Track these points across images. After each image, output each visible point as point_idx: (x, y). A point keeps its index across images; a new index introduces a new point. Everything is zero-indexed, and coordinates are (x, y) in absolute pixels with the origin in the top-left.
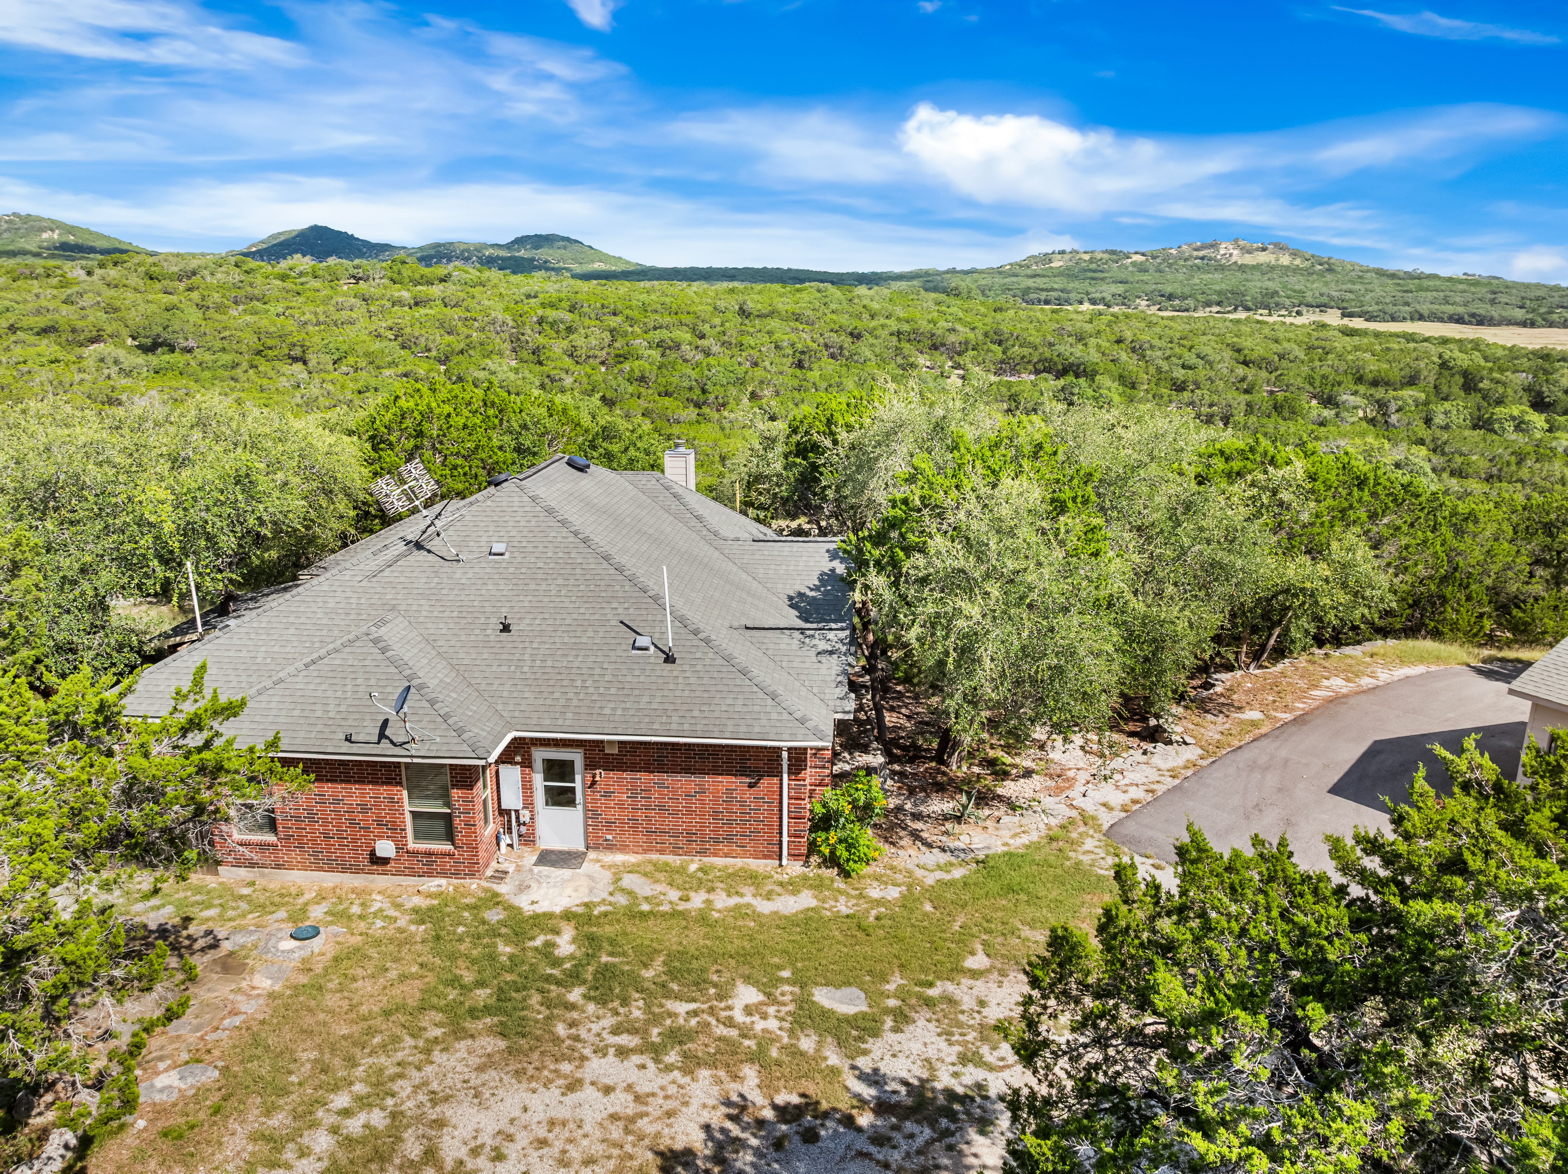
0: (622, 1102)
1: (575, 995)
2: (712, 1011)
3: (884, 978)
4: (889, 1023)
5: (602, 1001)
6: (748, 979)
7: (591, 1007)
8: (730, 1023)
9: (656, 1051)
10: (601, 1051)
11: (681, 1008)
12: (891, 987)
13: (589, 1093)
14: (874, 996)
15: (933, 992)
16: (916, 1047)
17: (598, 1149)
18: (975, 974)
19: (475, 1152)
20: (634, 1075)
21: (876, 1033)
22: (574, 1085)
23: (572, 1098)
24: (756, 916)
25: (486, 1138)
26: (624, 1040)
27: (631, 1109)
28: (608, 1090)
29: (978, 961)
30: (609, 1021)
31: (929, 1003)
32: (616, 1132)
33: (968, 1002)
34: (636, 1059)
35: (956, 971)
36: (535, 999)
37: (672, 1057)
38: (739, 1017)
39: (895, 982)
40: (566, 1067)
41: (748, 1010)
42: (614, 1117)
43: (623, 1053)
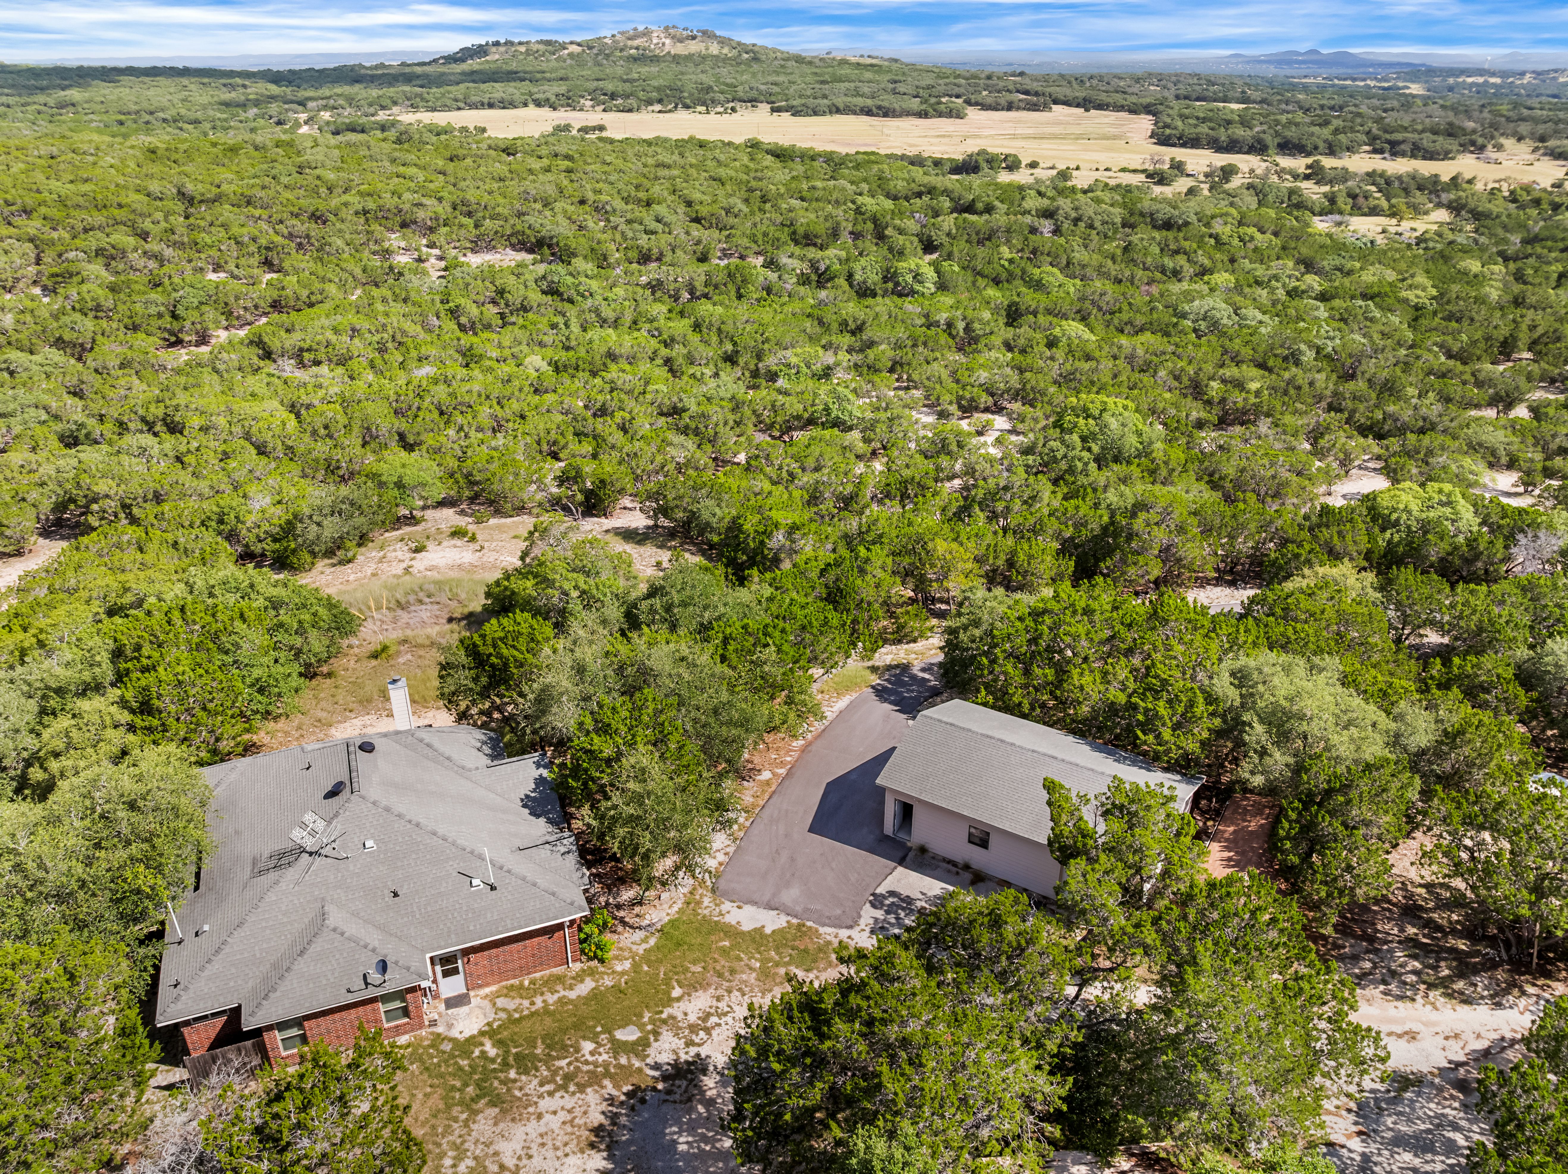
0: (563, 1116)
1: (512, 1074)
2: (577, 1060)
3: (640, 1016)
4: (652, 1038)
5: (526, 1072)
6: (584, 1038)
7: (523, 1078)
8: (587, 1062)
9: (564, 1087)
10: (541, 1096)
11: (563, 1063)
12: (646, 1019)
13: (548, 1117)
14: (641, 1027)
15: (664, 1016)
16: (667, 1046)
17: (566, 1138)
18: (678, 999)
19: (519, 1158)
20: (561, 1103)
21: (648, 1045)
22: (540, 1116)
23: (542, 1122)
24: (571, 1001)
25: (519, 1152)
26: (547, 1088)
27: (569, 1117)
28: (555, 1113)
29: (677, 992)
30: (535, 1082)
31: (664, 1022)
32: (569, 1129)
33: (680, 1016)
34: (558, 1095)
35: (670, 1001)
36: (496, 1083)
37: (572, 1088)
38: (590, 1059)
39: (647, 1016)
40: (531, 1110)
41: (592, 1053)
42: (564, 1123)
43: (551, 1094)
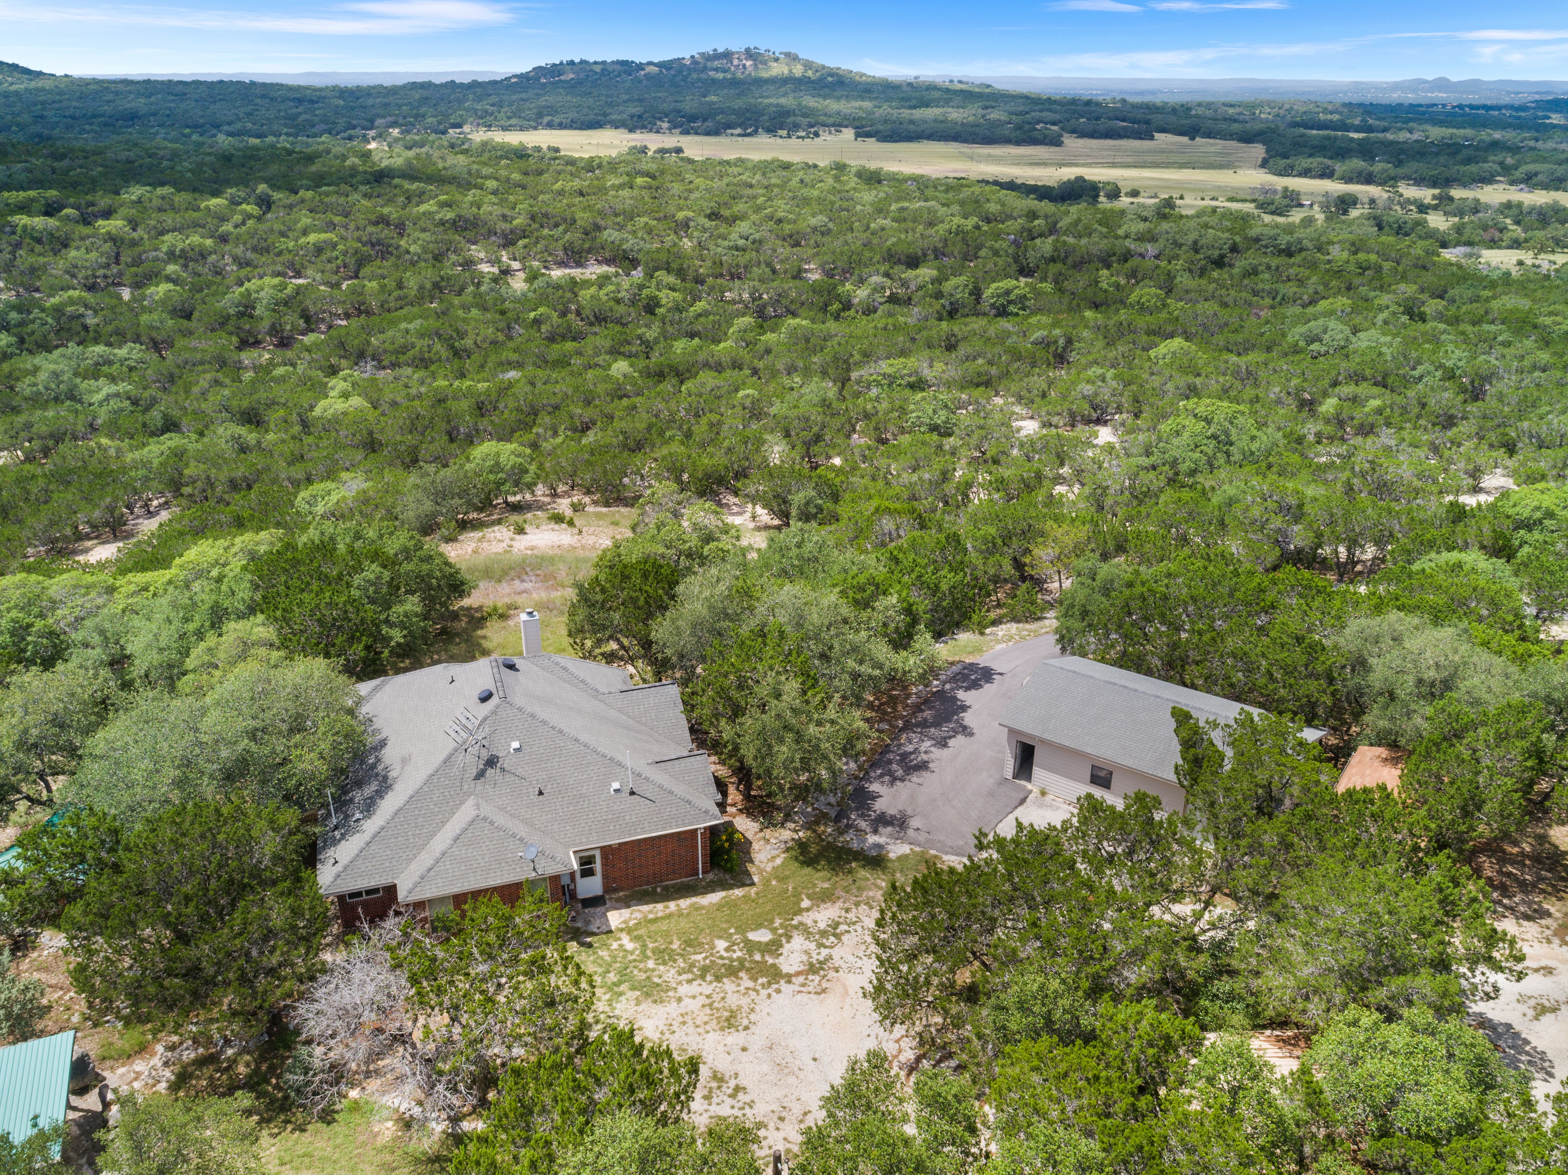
0: (702, 1000)
1: (651, 964)
2: (712, 955)
3: (772, 921)
4: (784, 940)
5: (664, 963)
6: (720, 937)
7: (661, 968)
8: (722, 958)
9: (703, 977)
10: (680, 983)
11: (699, 957)
12: (777, 924)
13: (687, 1001)
14: (774, 930)
15: (794, 922)
16: (798, 947)
17: (706, 1019)
18: (808, 910)
19: (662, 1033)
20: (700, 989)
21: (781, 946)
22: (679, 1000)
23: (682, 1004)
24: (703, 908)
25: (661, 1027)
26: (685, 977)
27: (708, 1001)
28: (694, 997)
29: (805, 903)
30: (673, 971)
31: (796, 927)
32: (708, 1011)
33: (809, 923)
34: (695, 983)
35: (800, 911)
36: (636, 972)
37: (709, 978)
38: (725, 955)
39: (778, 922)
40: (671, 994)
41: (727, 950)
42: (703, 1006)
43: (689, 982)
